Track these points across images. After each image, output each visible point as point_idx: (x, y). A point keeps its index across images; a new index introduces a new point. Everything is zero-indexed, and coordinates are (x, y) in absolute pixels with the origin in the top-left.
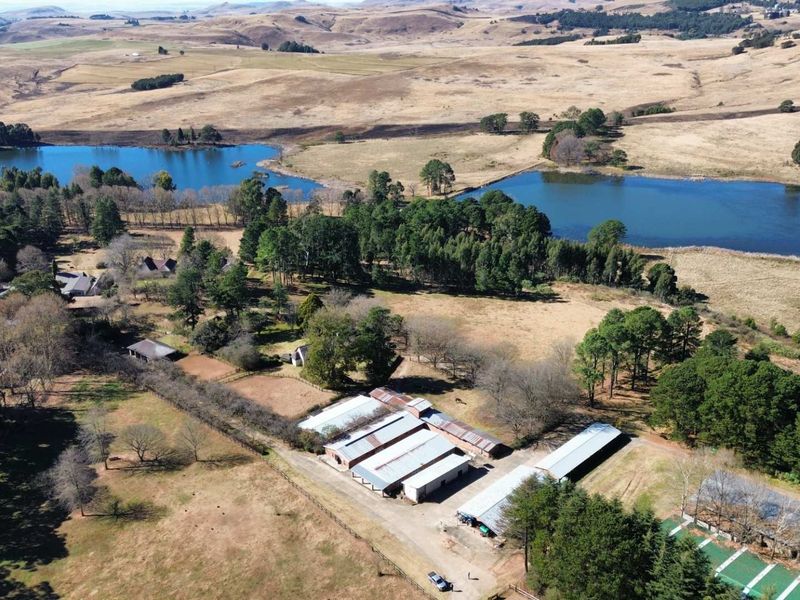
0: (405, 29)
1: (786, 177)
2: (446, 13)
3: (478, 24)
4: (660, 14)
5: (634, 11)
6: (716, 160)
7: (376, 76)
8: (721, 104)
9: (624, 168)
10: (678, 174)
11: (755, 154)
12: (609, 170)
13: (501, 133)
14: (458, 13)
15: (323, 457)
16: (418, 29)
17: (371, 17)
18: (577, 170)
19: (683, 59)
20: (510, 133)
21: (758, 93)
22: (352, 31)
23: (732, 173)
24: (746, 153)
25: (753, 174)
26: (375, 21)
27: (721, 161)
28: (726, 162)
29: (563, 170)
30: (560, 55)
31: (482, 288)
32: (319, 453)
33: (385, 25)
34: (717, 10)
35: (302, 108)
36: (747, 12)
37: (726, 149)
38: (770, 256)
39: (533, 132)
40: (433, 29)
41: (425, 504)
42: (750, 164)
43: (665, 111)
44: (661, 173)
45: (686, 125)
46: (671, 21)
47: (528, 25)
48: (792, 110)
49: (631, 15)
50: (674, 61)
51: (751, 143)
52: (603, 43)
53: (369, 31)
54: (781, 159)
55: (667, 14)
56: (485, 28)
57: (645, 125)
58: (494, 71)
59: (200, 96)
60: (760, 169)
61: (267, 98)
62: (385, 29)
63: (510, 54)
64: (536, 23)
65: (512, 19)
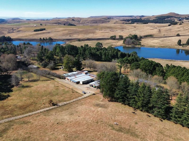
0: (97, 22)
1: (176, 47)
2: (106, 19)
3: (113, 21)
5: (148, 19)
6: (161, 44)
7: (88, 29)
8: (164, 35)
9: (141, 46)
10: (152, 47)
11: (170, 43)
12: (137, 46)
13: (115, 40)
14: (109, 19)
15: (65, 79)
16: (99, 22)
17: (89, 20)
18: (130, 46)
19: (157, 27)
20: (117, 40)
21: (173, 33)
22: (84, 23)
23: (164, 47)
24: (168, 43)
25: (169, 47)
26: (90, 21)
27: (162, 45)
28: (163, 45)
29: (127, 46)
30: (130, 26)
31: (104, 60)
32: (64, 79)
34: (167, 19)
35: (71, 35)
36: (174, 19)
37: (164, 42)
38: (169, 60)
39: (122, 40)
40: (103, 22)
41: (84, 85)
42: (168, 45)
43: (152, 36)
44: (148, 47)
45: (156, 38)
47: (124, 22)
48: (179, 36)
50: (155, 27)
51: (169, 41)
52: (140, 24)
53: (88, 23)
54: (175, 44)
55: (156, 20)
56: (114, 22)
57: (147, 38)
58: (115, 29)
59: (49, 33)
60: (170, 46)
61: (64, 33)
62: (92, 22)
63: (119, 26)
64: (126, 21)
65: (121, 21)
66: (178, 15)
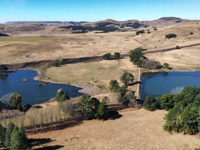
0: (28, 30)
3: (49, 29)
4: (96, 27)
9: (168, 69)
13: (109, 59)
14: (42, 26)
16: (32, 30)
17: (16, 27)
20: (112, 59)
22: (11, 30)
26: (18, 28)
33: (22, 29)
40: (36, 30)
43: (145, 50)
46: (100, 28)
47: (64, 29)
48: (179, 48)
49: (89, 27)
53: (17, 30)
55: (98, 27)
56: (52, 30)
62: (22, 30)
63: (81, 36)
64: (66, 28)
65: (59, 28)
66: (116, 22)
